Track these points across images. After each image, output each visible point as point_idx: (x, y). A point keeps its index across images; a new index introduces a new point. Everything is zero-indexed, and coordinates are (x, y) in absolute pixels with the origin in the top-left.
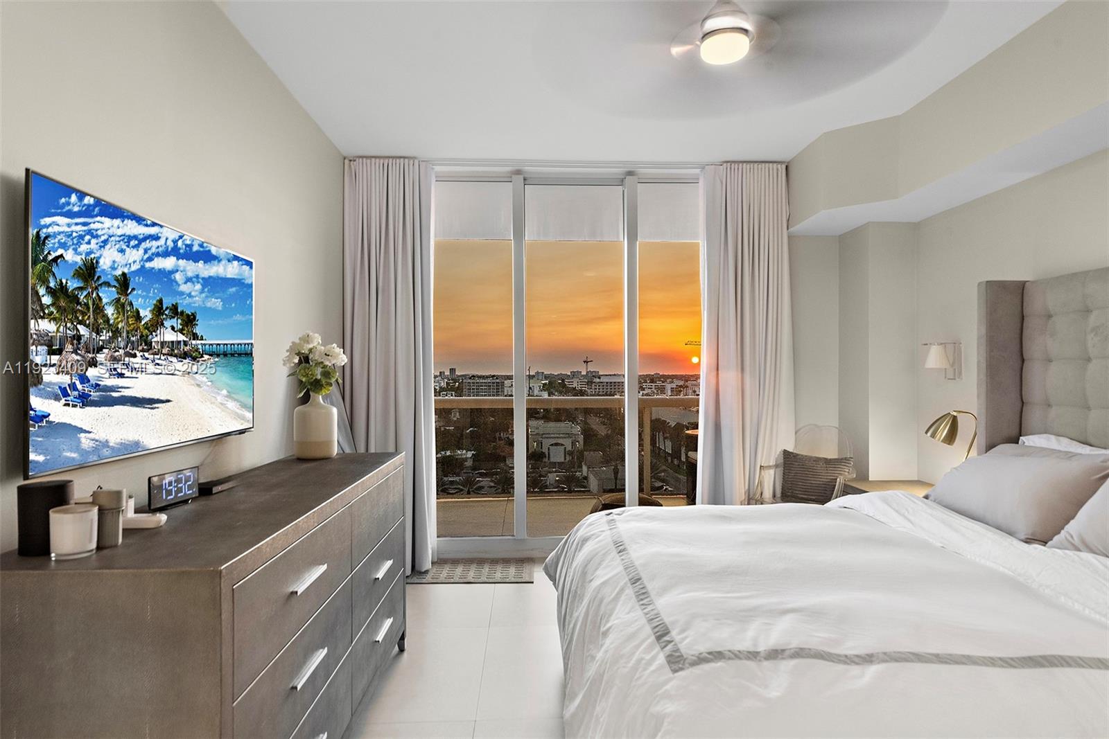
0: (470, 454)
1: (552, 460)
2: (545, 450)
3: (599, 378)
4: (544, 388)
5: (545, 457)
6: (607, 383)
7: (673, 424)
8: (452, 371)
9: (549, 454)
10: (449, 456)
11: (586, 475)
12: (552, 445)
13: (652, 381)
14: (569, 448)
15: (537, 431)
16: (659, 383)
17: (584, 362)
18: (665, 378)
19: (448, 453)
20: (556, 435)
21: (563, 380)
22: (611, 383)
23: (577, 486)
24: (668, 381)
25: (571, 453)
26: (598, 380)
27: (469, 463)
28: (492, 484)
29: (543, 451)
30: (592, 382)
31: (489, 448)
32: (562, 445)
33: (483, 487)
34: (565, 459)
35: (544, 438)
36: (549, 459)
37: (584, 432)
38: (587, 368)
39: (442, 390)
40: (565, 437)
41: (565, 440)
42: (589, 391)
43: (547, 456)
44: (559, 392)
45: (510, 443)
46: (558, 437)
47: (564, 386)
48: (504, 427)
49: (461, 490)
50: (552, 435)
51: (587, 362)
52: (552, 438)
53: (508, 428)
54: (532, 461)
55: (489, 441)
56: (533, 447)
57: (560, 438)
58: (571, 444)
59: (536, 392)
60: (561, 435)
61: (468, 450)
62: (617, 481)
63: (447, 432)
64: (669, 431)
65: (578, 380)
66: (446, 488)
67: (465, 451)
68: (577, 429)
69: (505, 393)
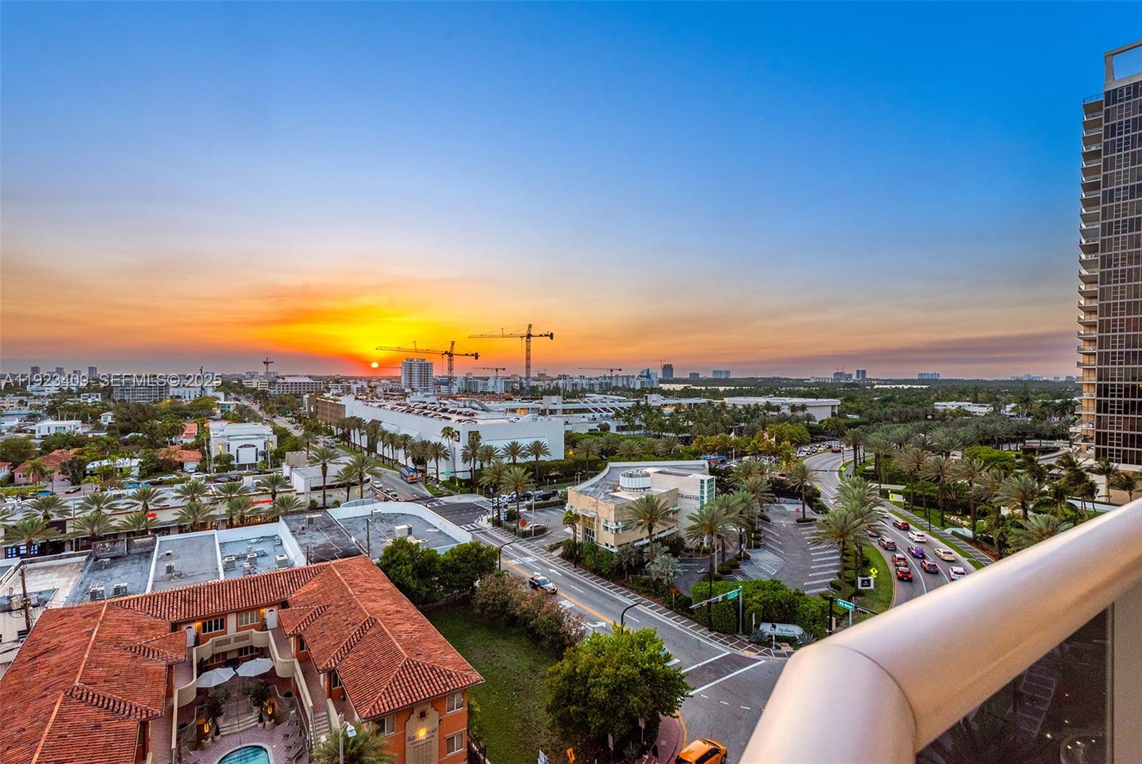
0: (135, 462)
1: (241, 462)
2: (233, 452)
3: (283, 379)
4: (218, 389)
5: (234, 459)
6: (292, 383)
7: (368, 421)
8: (92, 370)
9: (237, 455)
10: (107, 467)
11: (288, 475)
12: (241, 447)
13: (337, 382)
14: (261, 449)
15: (221, 434)
16: (345, 384)
17: (265, 363)
18: (347, 379)
19: (105, 463)
20: (245, 437)
21: (240, 381)
22: (296, 383)
23: (280, 487)
24: (352, 381)
25: (264, 454)
26: (282, 381)
27: (136, 472)
28: (178, 494)
29: (231, 453)
30: (275, 383)
31: (162, 454)
32: (253, 446)
33: (165, 499)
34: (257, 460)
35: (232, 440)
36: (237, 462)
37: (275, 431)
38: (267, 369)
39: (81, 391)
40: (257, 439)
41: (256, 441)
42: (272, 391)
43: (235, 458)
44: (238, 393)
45: (186, 447)
46: (248, 439)
47: (242, 386)
48: (178, 431)
49: (137, 504)
50: (241, 437)
51: (268, 363)
52: (242, 439)
53: (183, 431)
54: (217, 465)
55: (158, 447)
56: (216, 449)
57: (251, 439)
58: (263, 445)
59: (210, 393)
60: (252, 437)
61: (132, 458)
62: (326, 478)
63: (97, 440)
64: (365, 428)
65: (258, 380)
66: (114, 505)
67: (127, 459)
68: (267, 430)
69: (171, 394)
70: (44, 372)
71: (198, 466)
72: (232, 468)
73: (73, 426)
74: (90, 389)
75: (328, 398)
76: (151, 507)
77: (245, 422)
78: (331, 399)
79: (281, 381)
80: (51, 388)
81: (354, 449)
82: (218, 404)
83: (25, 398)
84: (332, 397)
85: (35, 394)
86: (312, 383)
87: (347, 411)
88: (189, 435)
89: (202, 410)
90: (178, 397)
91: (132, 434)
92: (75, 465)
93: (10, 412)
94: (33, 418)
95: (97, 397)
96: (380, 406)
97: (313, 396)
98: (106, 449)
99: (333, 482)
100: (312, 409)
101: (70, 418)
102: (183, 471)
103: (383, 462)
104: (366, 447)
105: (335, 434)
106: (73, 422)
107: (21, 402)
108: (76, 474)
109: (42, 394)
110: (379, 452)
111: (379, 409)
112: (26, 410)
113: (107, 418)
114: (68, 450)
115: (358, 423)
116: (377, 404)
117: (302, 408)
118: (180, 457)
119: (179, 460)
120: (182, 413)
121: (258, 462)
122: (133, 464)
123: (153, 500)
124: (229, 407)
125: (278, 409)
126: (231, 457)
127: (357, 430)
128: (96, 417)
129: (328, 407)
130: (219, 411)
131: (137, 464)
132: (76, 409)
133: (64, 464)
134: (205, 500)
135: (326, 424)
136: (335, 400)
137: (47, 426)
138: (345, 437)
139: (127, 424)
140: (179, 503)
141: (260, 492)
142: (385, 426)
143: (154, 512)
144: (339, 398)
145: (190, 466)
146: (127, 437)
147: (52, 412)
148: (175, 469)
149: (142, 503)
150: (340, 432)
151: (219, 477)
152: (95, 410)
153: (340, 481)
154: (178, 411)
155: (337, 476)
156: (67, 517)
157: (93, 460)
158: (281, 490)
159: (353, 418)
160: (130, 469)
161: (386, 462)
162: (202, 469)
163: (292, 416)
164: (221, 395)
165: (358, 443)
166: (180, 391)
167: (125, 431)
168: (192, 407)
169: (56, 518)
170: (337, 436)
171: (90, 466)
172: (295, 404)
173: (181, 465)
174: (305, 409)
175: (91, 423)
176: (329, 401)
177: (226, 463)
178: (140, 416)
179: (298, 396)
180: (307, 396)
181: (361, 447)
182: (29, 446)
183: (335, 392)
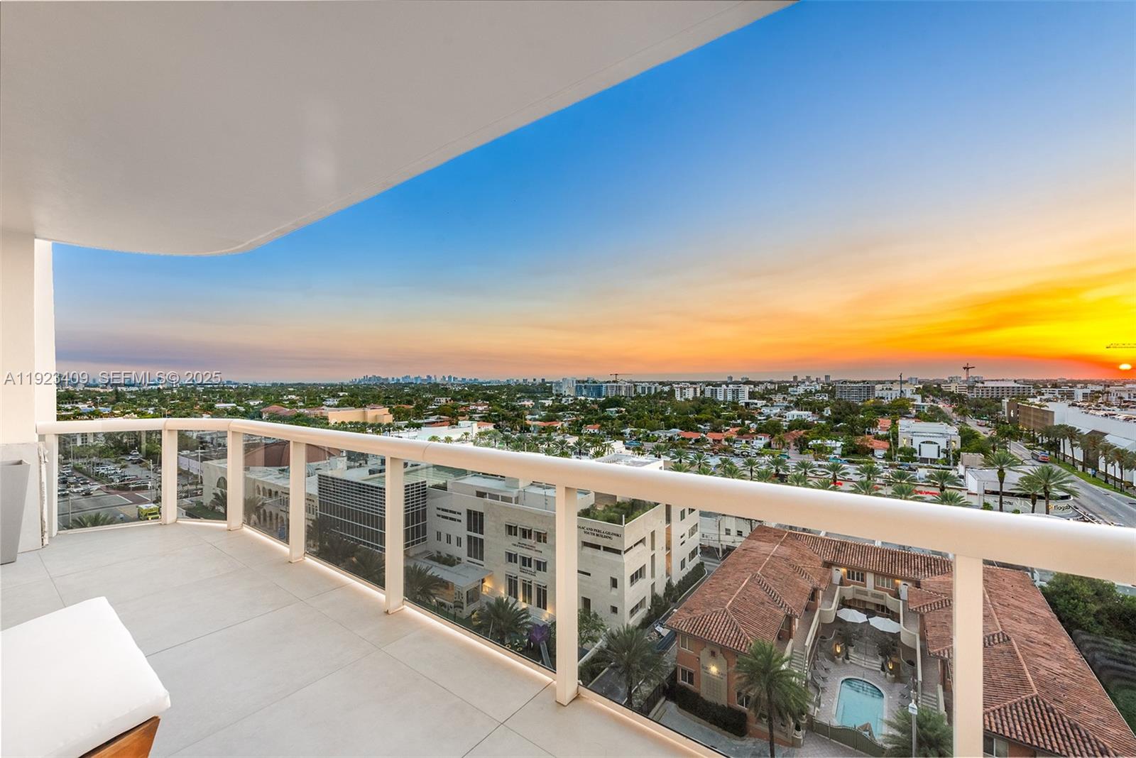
0: (839, 444)
1: (923, 456)
2: (916, 446)
3: (983, 383)
4: (918, 391)
5: (916, 453)
6: (993, 388)
7: (1085, 431)
8: (827, 377)
9: (920, 449)
10: (820, 444)
11: (963, 474)
12: (923, 443)
13: (1056, 387)
14: (943, 446)
15: (907, 429)
16: (1065, 388)
17: (965, 368)
18: (1074, 384)
19: (819, 442)
20: (928, 434)
21: (939, 385)
22: (998, 388)
23: (949, 483)
24: (1079, 386)
25: (946, 452)
26: (982, 385)
27: (839, 451)
28: (859, 472)
29: (914, 447)
30: (973, 387)
31: (858, 441)
32: (935, 443)
33: (848, 473)
34: (939, 456)
35: (915, 436)
36: (920, 455)
37: (961, 432)
38: (968, 374)
39: (817, 392)
40: (939, 437)
41: (939, 439)
42: (970, 395)
43: (918, 451)
44: (934, 396)
45: (877, 437)
46: (930, 436)
47: (941, 390)
48: (874, 425)
49: (828, 473)
50: (924, 434)
51: (968, 369)
52: (924, 436)
53: (877, 424)
54: (901, 455)
55: (857, 435)
56: (903, 443)
57: (933, 437)
58: (945, 444)
59: (908, 395)
60: (935, 435)
61: (837, 440)
62: (1003, 484)
63: (818, 425)
64: (1080, 439)
65: (956, 385)
66: (815, 471)
67: (834, 442)
68: (953, 430)
69: (876, 396)
70: (799, 379)
71: (885, 454)
72: (915, 460)
73: (807, 415)
74: (824, 391)
75: (1032, 404)
76: (838, 478)
77: (935, 421)
78: (1036, 405)
79: (980, 385)
80: (801, 390)
81: (1064, 460)
82: (914, 405)
83: (786, 396)
84: (1038, 403)
85: (792, 393)
86: (1018, 388)
87: (1055, 419)
88: (882, 429)
89: (899, 409)
90: (883, 398)
91: (842, 424)
92: (802, 441)
93: (778, 404)
94: (788, 408)
95: (825, 396)
96: (1106, 415)
97: (1013, 400)
98: (823, 433)
99: (1012, 489)
100: (1012, 413)
101: (806, 410)
102: (873, 456)
103: (1106, 482)
104: (1082, 461)
105: (1040, 442)
106: (806, 413)
107: (784, 398)
108: (802, 446)
109: (796, 393)
110: (1102, 468)
111: (1105, 419)
112: (786, 403)
113: (827, 412)
114: (801, 430)
115: (1071, 433)
116: (1103, 413)
117: (1001, 413)
118: (871, 444)
119: (871, 447)
120: (881, 411)
121: (940, 458)
122: (837, 445)
123: (841, 472)
124: (924, 408)
125: (974, 412)
126: (914, 451)
127: (1067, 441)
128: (821, 410)
129: (1032, 413)
130: (914, 411)
131: (840, 445)
132: (809, 404)
133: (795, 439)
134: (879, 481)
135: (1028, 430)
136: (1041, 406)
137: (794, 414)
138: (1054, 446)
139: (839, 416)
140: (857, 478)
141: (930, 484)
142: (1110, 439)
143: (841, 482)
144: (1047, 404)
145: (879, 453)
146: (838, 426)
147: (798, 404)
148: (868, 454)
149: (832, 473)
150: (1046, 441)
151: (902, 465)
152: (821, 405)
153: (1022, 490)
154: (879, 408)
155: (1017, 485)
156: (788, 473)
157: (813, 439)
158: (949, 486)
159: (1060, 426)
160: (835, 448)
161: (1111, 482)
162: (888, 457)
163: (989, 420)
164: (919, 397)
165: (1069, 453)
166: (884, 393)
167: (837, 421)
168: (890, 406)
169: (781, 472)
170: (1042, 445)
171: (810, 443)
172: (993, 408)
173: (872, 451)
174: (1004, 413)
175: (818, 414)
176: (1033, 406)
177: (909, 455)
178: (847, 411)
179: (999, 400)
180: (1006, 400)
181: (1074, 460)
182: (780, 426)
183: (1046, 396)
